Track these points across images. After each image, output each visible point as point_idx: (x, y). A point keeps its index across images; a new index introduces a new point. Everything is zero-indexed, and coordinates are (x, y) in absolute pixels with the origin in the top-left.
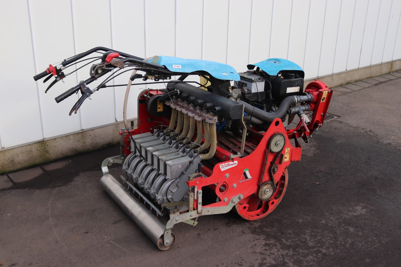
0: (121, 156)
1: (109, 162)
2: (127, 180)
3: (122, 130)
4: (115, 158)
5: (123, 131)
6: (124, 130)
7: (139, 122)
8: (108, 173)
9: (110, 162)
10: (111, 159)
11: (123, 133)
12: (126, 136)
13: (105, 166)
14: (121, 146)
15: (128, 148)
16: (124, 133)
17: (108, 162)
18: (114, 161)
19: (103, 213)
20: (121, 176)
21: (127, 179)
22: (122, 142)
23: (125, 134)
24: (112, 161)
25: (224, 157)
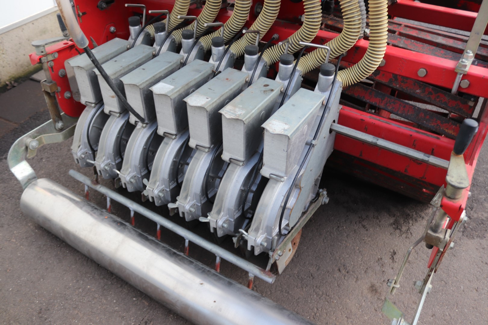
0: (55, 122)
1: (27, 148)
2: (97, 182)
3: (37, 47)
4: (40, 133)
5: (42, 49)
6: (44, 46)
7: (79, 15)
8: (34, 178)
9: (31, 147)
10: (30, 137)
11: (44, 56)
12: (52, 64)
13: (18, 161)
14: (48, 93)
15: (67, 95)
16: (46, 55)
17: (24, 148)
18: (40, 141)
19: (76, 312)
20: (72, 173)
21: (97, 180)
22: (48, 84)
23: (50, 58)
24: (33, 144)
25: (422, 73)
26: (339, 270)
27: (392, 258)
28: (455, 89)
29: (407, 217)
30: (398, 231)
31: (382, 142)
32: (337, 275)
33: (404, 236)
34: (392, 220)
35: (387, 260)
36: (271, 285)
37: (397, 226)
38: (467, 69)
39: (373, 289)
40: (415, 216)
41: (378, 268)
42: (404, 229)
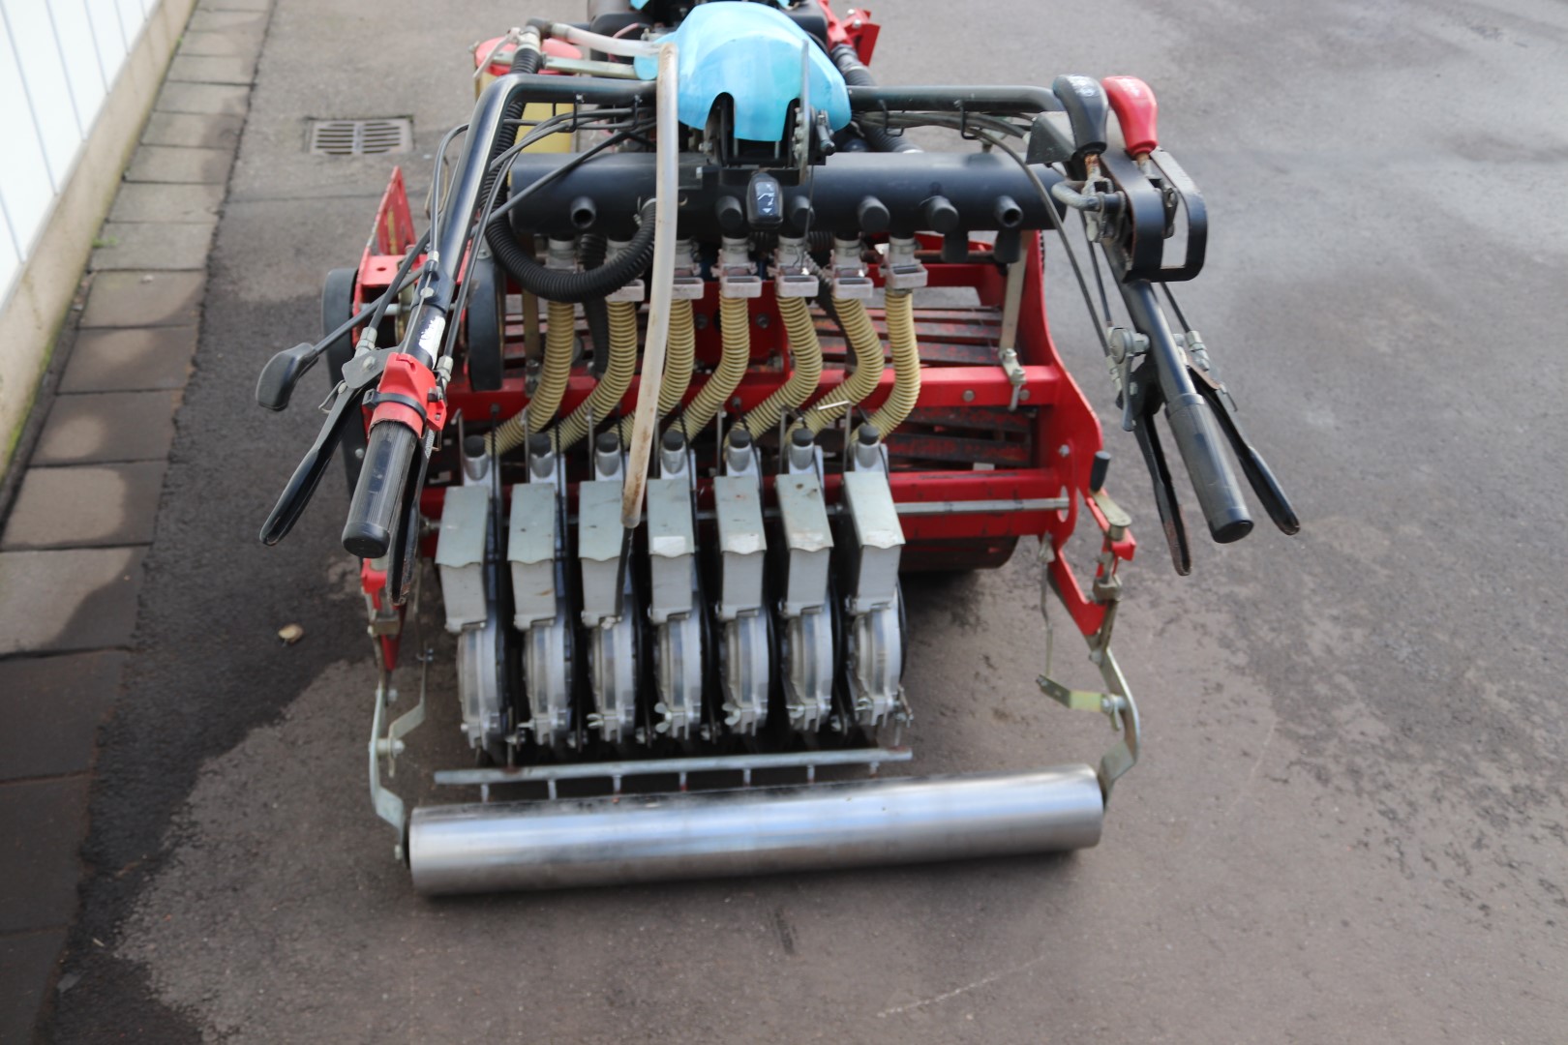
25: (969, 395)
26: (942, 714)
27: (990, 666)
28: (1014, 404)
29: (963, 602)
30: (967, 627)
31: (959, 506)
32: (945, 721)
33: (979, 629)
34: (948, 616)
35: (985, 671)
36: (911, 761)
37: (960, 621)
38: (1024, 379)
39: (1000, 715)
40: (971, 596)
41: (984, 687)
42: (972, 620)
